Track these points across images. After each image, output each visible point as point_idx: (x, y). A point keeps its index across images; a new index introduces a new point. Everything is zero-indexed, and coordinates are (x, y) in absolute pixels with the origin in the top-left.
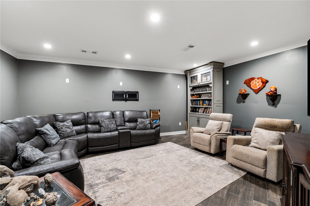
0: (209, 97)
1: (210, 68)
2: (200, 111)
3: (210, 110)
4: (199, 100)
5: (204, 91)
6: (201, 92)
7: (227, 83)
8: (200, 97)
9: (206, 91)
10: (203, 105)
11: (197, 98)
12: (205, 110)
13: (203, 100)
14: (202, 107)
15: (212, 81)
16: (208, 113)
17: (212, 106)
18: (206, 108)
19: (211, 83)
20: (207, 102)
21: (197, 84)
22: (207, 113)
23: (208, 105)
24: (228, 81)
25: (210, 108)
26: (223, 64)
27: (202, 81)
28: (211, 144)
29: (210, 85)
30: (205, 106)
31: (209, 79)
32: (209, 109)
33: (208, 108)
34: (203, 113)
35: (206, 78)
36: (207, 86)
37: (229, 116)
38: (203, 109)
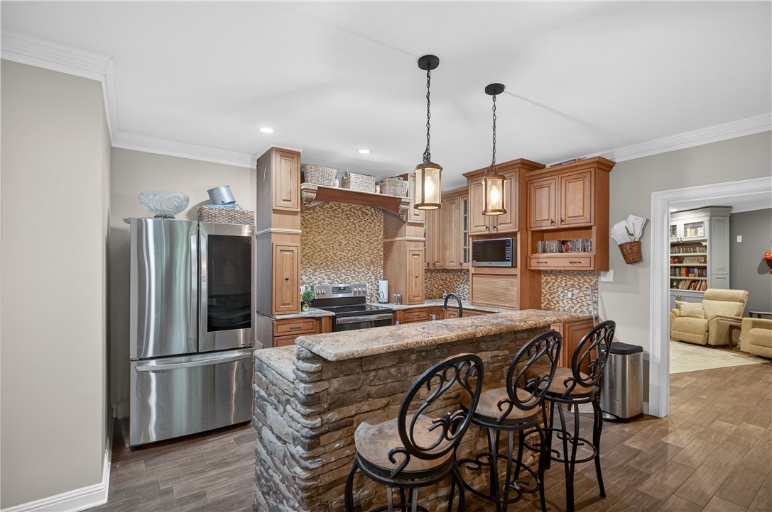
0: (700, 262)
1: (703, 214)
2: (680, 286)
3: (703, 284)
4: (680, 267)
5: (691, 252)
6: (683, 253)
7: (739, 239)
8: (681, 262)
9: (695, 252)
10: (688, 276)
11: (675, 263)
12: (693, 284)
13: (688, 268)
14: (685, 280)
15: (707, 237)
16: (699, 290)
17: (708, 278)
18: (694, 281)
19: (705, 241)
20: (696, 271)
21: (676, 240)
22: (697, 289)
23: (699, 276)
24: (741, 237)
25: (702, 281)
26: (730, 207)
27: (685, 235)
28: (708, 331)
29: (704, 244)
30: (691, 277)
31: (702, 234)
32: (700, 283)
33: (699, 281)
34: (688, 289)
35: (694, 230)
36: (696, 244)
37: (740, 293)
38: (688, 283)
